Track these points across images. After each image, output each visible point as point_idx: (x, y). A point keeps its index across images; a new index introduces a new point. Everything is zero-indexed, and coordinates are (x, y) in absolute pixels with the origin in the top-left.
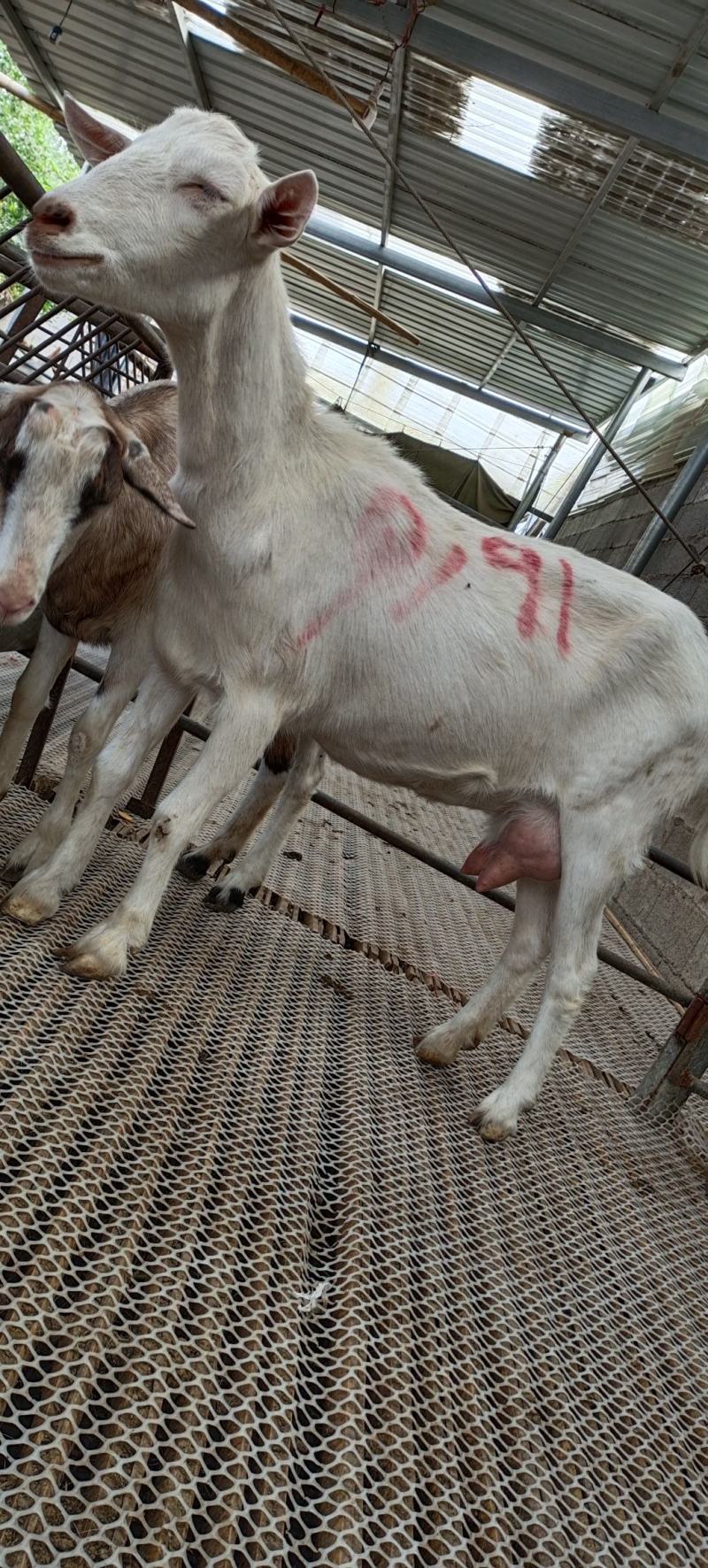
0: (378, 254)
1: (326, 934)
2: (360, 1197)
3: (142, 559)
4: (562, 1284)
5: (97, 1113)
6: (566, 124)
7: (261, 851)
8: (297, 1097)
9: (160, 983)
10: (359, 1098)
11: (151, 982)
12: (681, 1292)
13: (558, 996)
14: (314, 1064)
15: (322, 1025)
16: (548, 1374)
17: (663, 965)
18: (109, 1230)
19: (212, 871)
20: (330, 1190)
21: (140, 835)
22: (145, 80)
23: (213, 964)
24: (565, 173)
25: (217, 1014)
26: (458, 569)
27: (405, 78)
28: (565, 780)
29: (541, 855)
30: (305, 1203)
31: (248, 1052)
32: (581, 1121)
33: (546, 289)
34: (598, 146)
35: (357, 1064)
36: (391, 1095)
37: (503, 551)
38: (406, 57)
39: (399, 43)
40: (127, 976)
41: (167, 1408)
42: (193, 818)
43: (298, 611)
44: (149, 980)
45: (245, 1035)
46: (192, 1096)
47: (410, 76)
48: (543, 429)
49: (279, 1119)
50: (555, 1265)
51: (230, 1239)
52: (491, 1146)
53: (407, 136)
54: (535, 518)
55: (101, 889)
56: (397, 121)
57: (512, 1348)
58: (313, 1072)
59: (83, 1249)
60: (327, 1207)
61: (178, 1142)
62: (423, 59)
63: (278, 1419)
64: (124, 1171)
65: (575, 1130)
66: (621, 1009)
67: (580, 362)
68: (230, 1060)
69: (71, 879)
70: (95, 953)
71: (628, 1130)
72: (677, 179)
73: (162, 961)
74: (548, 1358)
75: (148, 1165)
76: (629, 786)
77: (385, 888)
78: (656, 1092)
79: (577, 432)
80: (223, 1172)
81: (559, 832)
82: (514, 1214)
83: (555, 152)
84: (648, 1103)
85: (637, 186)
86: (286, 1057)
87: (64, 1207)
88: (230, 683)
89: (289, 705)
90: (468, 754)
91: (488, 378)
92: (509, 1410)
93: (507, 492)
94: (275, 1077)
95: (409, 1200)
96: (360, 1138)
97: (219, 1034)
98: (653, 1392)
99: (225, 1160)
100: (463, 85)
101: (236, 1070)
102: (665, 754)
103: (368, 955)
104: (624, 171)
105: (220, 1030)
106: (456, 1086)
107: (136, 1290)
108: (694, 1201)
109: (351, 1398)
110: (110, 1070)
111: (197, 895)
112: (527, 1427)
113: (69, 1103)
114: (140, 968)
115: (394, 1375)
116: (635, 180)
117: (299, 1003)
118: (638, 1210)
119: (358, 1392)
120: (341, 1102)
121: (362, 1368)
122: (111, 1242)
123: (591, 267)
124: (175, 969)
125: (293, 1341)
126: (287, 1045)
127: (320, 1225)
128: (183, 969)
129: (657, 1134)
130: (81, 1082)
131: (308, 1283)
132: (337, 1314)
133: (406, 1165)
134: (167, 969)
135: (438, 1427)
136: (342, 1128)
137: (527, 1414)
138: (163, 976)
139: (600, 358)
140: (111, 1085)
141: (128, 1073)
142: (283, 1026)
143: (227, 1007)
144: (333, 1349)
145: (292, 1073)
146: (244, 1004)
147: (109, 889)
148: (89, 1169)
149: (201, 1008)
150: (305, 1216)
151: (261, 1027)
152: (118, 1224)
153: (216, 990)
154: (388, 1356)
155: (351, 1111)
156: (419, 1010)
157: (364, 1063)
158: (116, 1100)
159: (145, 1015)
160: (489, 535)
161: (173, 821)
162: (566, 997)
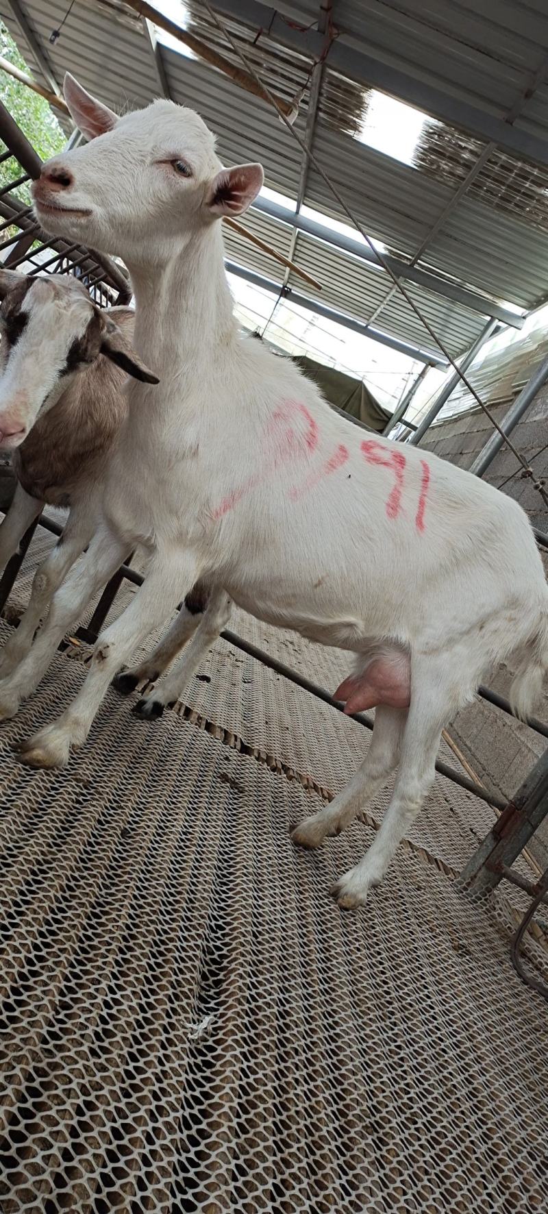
0: (293, 219)
1: (226, 741)
2: (242, 949)
3: (98, 442)
4: (395, 1024)
5: (38, 873)
6: (442, 129)
7: (178, 674)
8: (196, 868)
9: (94, 773)
10: (245, 871)
11: (87, 772)
12: (488, 1034)
13: (403, 798)
14: (211, 842)
15: (219, 812)
16: (381, 1095)
17: (485, 777)
18: (42, 968)
19: (139, 687)
20: (218, 943)
21: (85, 656)
22: (122, 76)
23: (136, 761)
24: (439, 166)
25: (138, 800)
26: (342, 463)
27: (321, 87)
28: (416, 631)
29: (396, 688)
30: (198, 953)
31: (160, 831)
32: (417, 896)
33: (420, 254)
34: (465, 148)
35: (245, 844)
36: (270, 869)
37: (376, 451)
38: (323, 72)
39: (318, 61)
40: (68, 767)
41: (80, 1112)
42: (128, 646)
43: (216, 491)
44: (86, 771)
45: (158, 817)
46: (114, 864)
47: (325, 86)
48: (413, 360)
49: (181, 885)
50: (390, 1009)
51: (137, 979)
52: (346, 913)
53: (321, 131)
54: (404, 427)
55: (52, 697)
56: (313, 119)
57: (354, 1074)
58: (210, 849)
59: (21, 983)
60: (215, 956)
61: (101, 900)
62: (336, 74)
63: (167, 1124)
64: (57, 921)
65: (411, 903)
66: (451, 809)
67: (444, 310)
68: (146, 837)
69: (30, 688)
70: (44, 748)
71: (452, 905)
72: (524, 176)
73: (96, 756)
74: (382, 1083)
75: (76, 917)
76: (465, 637)
77: (274, 707)
78: (475, 877)
79: (439, 363)
81: (410, 671)
82: (361, 968)
83: (433, 150)
84: (469, 884)
85: (494, 179)
86: (189, 836)
87: (8, 949)
88: (161, 542)
89: (206, 563)
90: (343, 607)
91: (373, 318)
92: (349, 1123)
93: (383, 406)
94: (180, 851)
95: (280, 953)
96: (244, 903)
97: (138, 815)
98: (462, 1112)
99: (134, 925)
100: (364, 95)
101: (150, 845)
102: (494, 614)
103: (258, 759)
104: (484, 168)
105: (139, 813)
106: (321, 865)
107: (60, 1017)
108: (501, 963)
109: (226, 1109)
110: (50, 841)
111: (127, 705)
112: (363, 1137)
113: (16, 866)
114: (79, 761)
115: (260, 1092)
116: (492, 175)
117: (202, 794)
118: (457, 968)
119: (232, 1104)
120: (231, 874)
121: (236, 1085)
122: (43, 978)
123: (456, 239)
124: (106, 763)
125: (182, 1062)
126: (191, 827)
127: (209, 970)
128: (113, 763)
129: (475, 909)
130: (27, 849)
131: (197, 1016)
132: (218, 1042)
133: (278, 925)
134: (100, 763)
135: (293, 1134)
136: (231, 894)
137: (363, 1127)
138: (97, 768)
139: (459, 308)
140: (51, 853)
141: (64, 843)
142: (189, 812)
143: (145, 795)
144: (214, 1070)
145: (194, 849)
146: (159, 793)
147: (58, 698)
148: (29, 919)
149: (125, 795)
150: (197, 963)
151: (171, 812)
152: (49, 963)
153: (138, 781)
154: (257, 1076)
155: (238, 881)
156: (295, 803)
157: (250, 843)
158: (54, 865)
159: (80, 799)
160: (367, 439)
161: (111, 647)
162: (410, 799)
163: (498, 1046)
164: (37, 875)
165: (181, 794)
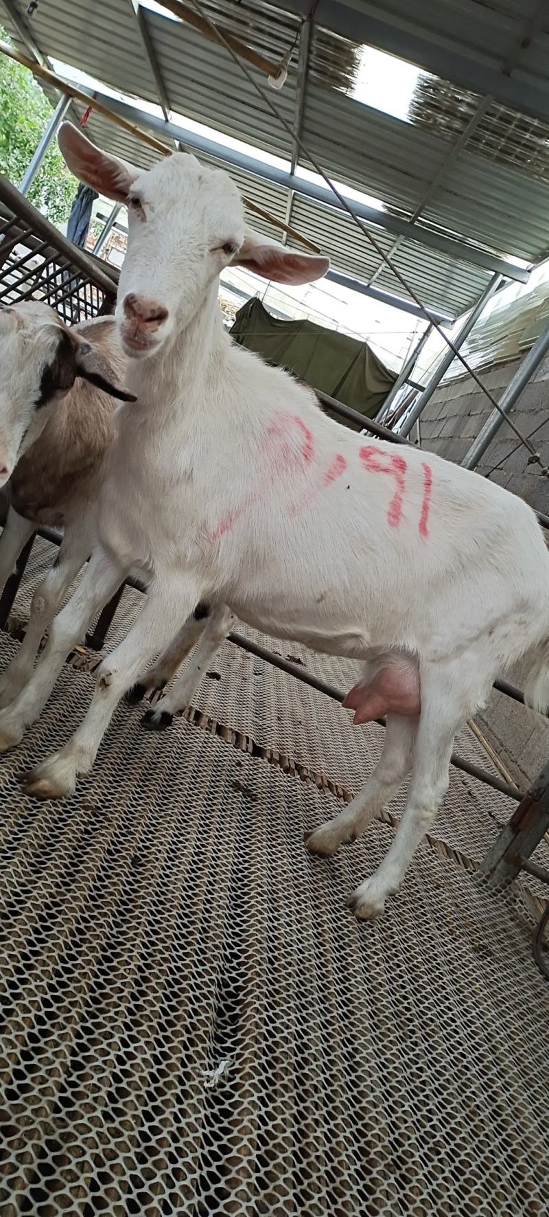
0: (287, 181)
1: (237, 744)
2: (257, 980)
4: (416, 1044)
5: (47, 918)
6: (437, 83)
8: (210, 892)
9: (102, 798)
10: (259, 890)
11: (96, 797)
12: (511, 1043)
13: (417, 807)
14: (224, 861)
15: (232, 826)
16: (403, 1126)
17: (503, 753)
18: (53, 1026)
19: (148, 695)
20: (234, 974)
21: (91, 665)
22: (105, 42)
23: (146, 777)
24: (436, 121)
25: (148, 822)
26: (340, 473)
27: (310, 44)
29: (404, 697)
30: (213, 989)
31: (172, 855)
32: (436, 896)
33: (420, 210)
34: (461, 101)
35: (259, 859)
36: (285, 885)
37: (376, 458)
38: (311, 28)
39: (305, 18)
40: (76, 794)
42: (130, 672)
43: (213, 514)
44: (94, 797)
45: (170, 839)
46: (125, 898)
47: (315, 43)
48: (417, 318)
49: (194, 913)
50: (411, 1027)
51: (150, 1027)
52: (363, 924)
53: (312, 89)
54: (410, 388)
55: (58, 716)
56: (303, 77)
57: (375, 1106)
58: (224, 869)
59: (31, 1045)
60: (231, 989)
61: (112, 941)
62: (325, 30)
63: (184, 1187)
64: (68, 971)
65: (430, 905)
66: (469, 793)
67: (447, 266)
68: (157, 864)
70: (50, 778)
71: (472, 901)
72: (524, 127)
73: (105, 778)
74: (404, 1112)
75: (87, 964)
76: (474, 644)
77: (286, 700)
78: (495, 869)
79: (443, 320)
80: (148, 966)
81: (419, 679)
82: (380, 984)
83: (428, 103)
84: (488, 877)
85: (493, 132)
86: (202, 857)
87: (17, 1009)
88: (159, 567)
89: (206, 584)
90: (346, 618)
91: (374, 277)
92: (371, 1162)
93: (388, 367)
94: (193, 875)
95: (297, 979)
96: (259, 926)
97: (149, 840)
98: (486, 1136)
99: (149, 954)
100: (355, 51)
101: (162, 872)
102: (503, 619)
103: (270, 761)
104: (483, 121)
105: (150, 836)
106: (337, 873)
107: (73, 1079)
108: (522, 960)
109: (244, 1164)
110: (59, 880)
111: (136, 715)
112: (386, 1177)
113: (24, 913)
114: (87, 785)
115: (279, 1140)
116: (491, 128)
117: (214, 808)
118: (478, 973)
119: (250, 1158)
120: (245, 894)
121: (254, 1136)
122: (54, 1037)
123: (456, 194)
124: (115, 784)
125: (199, 1116)
126: (203, 846)
127: (224, 1005)
128: (122, 783)
129: (494, 902)
130: (35, 893)
131: (213, 1060)
132: (235, 1087)
133: (295, 947)
134: (108, 785)
135: (314, 1183)
136: (245, 917)
137: (385, 1165)
138: (105, 791)
139: (461, 264)
140: (59, 893)
141: (73, 881)
142: (201, 829)
143: (156, 815)
144: (231, 1119)
145: (206, 871)
146: (170, 812)
147: (65, 716)
148: (38, 972)
149: (134, 818)
150: (212, 1000)
151: (183, 831)
152: (60, 1020)
153: (148, 801)
154: (275, 1122)
155: (253, 902)
156: (309, 806)
157: (264, 858)
158: (63, 908)
159: (89, 828)
160: (366, 444)
161: (113, 674)
162: (424, 808)
163: (521, 1055)
164: (46, 921)
165: (193, 810)
